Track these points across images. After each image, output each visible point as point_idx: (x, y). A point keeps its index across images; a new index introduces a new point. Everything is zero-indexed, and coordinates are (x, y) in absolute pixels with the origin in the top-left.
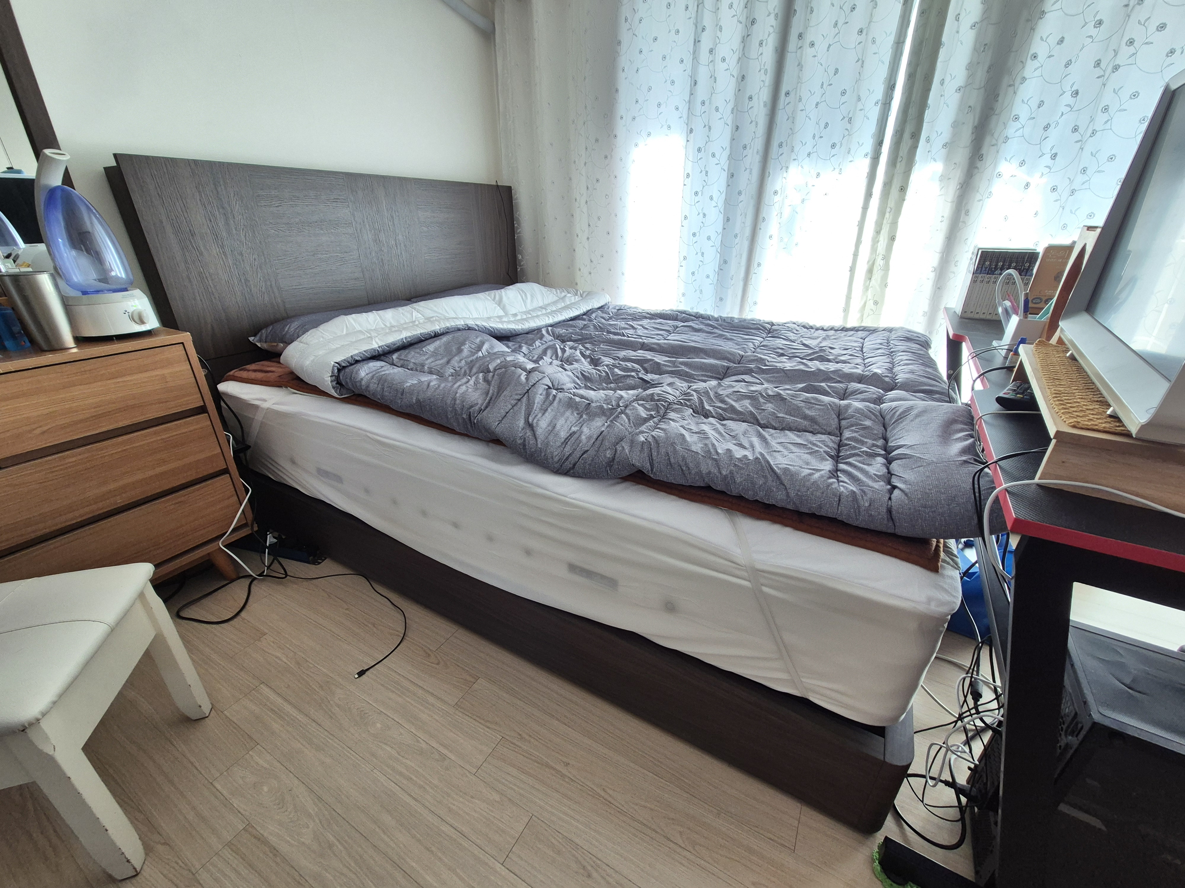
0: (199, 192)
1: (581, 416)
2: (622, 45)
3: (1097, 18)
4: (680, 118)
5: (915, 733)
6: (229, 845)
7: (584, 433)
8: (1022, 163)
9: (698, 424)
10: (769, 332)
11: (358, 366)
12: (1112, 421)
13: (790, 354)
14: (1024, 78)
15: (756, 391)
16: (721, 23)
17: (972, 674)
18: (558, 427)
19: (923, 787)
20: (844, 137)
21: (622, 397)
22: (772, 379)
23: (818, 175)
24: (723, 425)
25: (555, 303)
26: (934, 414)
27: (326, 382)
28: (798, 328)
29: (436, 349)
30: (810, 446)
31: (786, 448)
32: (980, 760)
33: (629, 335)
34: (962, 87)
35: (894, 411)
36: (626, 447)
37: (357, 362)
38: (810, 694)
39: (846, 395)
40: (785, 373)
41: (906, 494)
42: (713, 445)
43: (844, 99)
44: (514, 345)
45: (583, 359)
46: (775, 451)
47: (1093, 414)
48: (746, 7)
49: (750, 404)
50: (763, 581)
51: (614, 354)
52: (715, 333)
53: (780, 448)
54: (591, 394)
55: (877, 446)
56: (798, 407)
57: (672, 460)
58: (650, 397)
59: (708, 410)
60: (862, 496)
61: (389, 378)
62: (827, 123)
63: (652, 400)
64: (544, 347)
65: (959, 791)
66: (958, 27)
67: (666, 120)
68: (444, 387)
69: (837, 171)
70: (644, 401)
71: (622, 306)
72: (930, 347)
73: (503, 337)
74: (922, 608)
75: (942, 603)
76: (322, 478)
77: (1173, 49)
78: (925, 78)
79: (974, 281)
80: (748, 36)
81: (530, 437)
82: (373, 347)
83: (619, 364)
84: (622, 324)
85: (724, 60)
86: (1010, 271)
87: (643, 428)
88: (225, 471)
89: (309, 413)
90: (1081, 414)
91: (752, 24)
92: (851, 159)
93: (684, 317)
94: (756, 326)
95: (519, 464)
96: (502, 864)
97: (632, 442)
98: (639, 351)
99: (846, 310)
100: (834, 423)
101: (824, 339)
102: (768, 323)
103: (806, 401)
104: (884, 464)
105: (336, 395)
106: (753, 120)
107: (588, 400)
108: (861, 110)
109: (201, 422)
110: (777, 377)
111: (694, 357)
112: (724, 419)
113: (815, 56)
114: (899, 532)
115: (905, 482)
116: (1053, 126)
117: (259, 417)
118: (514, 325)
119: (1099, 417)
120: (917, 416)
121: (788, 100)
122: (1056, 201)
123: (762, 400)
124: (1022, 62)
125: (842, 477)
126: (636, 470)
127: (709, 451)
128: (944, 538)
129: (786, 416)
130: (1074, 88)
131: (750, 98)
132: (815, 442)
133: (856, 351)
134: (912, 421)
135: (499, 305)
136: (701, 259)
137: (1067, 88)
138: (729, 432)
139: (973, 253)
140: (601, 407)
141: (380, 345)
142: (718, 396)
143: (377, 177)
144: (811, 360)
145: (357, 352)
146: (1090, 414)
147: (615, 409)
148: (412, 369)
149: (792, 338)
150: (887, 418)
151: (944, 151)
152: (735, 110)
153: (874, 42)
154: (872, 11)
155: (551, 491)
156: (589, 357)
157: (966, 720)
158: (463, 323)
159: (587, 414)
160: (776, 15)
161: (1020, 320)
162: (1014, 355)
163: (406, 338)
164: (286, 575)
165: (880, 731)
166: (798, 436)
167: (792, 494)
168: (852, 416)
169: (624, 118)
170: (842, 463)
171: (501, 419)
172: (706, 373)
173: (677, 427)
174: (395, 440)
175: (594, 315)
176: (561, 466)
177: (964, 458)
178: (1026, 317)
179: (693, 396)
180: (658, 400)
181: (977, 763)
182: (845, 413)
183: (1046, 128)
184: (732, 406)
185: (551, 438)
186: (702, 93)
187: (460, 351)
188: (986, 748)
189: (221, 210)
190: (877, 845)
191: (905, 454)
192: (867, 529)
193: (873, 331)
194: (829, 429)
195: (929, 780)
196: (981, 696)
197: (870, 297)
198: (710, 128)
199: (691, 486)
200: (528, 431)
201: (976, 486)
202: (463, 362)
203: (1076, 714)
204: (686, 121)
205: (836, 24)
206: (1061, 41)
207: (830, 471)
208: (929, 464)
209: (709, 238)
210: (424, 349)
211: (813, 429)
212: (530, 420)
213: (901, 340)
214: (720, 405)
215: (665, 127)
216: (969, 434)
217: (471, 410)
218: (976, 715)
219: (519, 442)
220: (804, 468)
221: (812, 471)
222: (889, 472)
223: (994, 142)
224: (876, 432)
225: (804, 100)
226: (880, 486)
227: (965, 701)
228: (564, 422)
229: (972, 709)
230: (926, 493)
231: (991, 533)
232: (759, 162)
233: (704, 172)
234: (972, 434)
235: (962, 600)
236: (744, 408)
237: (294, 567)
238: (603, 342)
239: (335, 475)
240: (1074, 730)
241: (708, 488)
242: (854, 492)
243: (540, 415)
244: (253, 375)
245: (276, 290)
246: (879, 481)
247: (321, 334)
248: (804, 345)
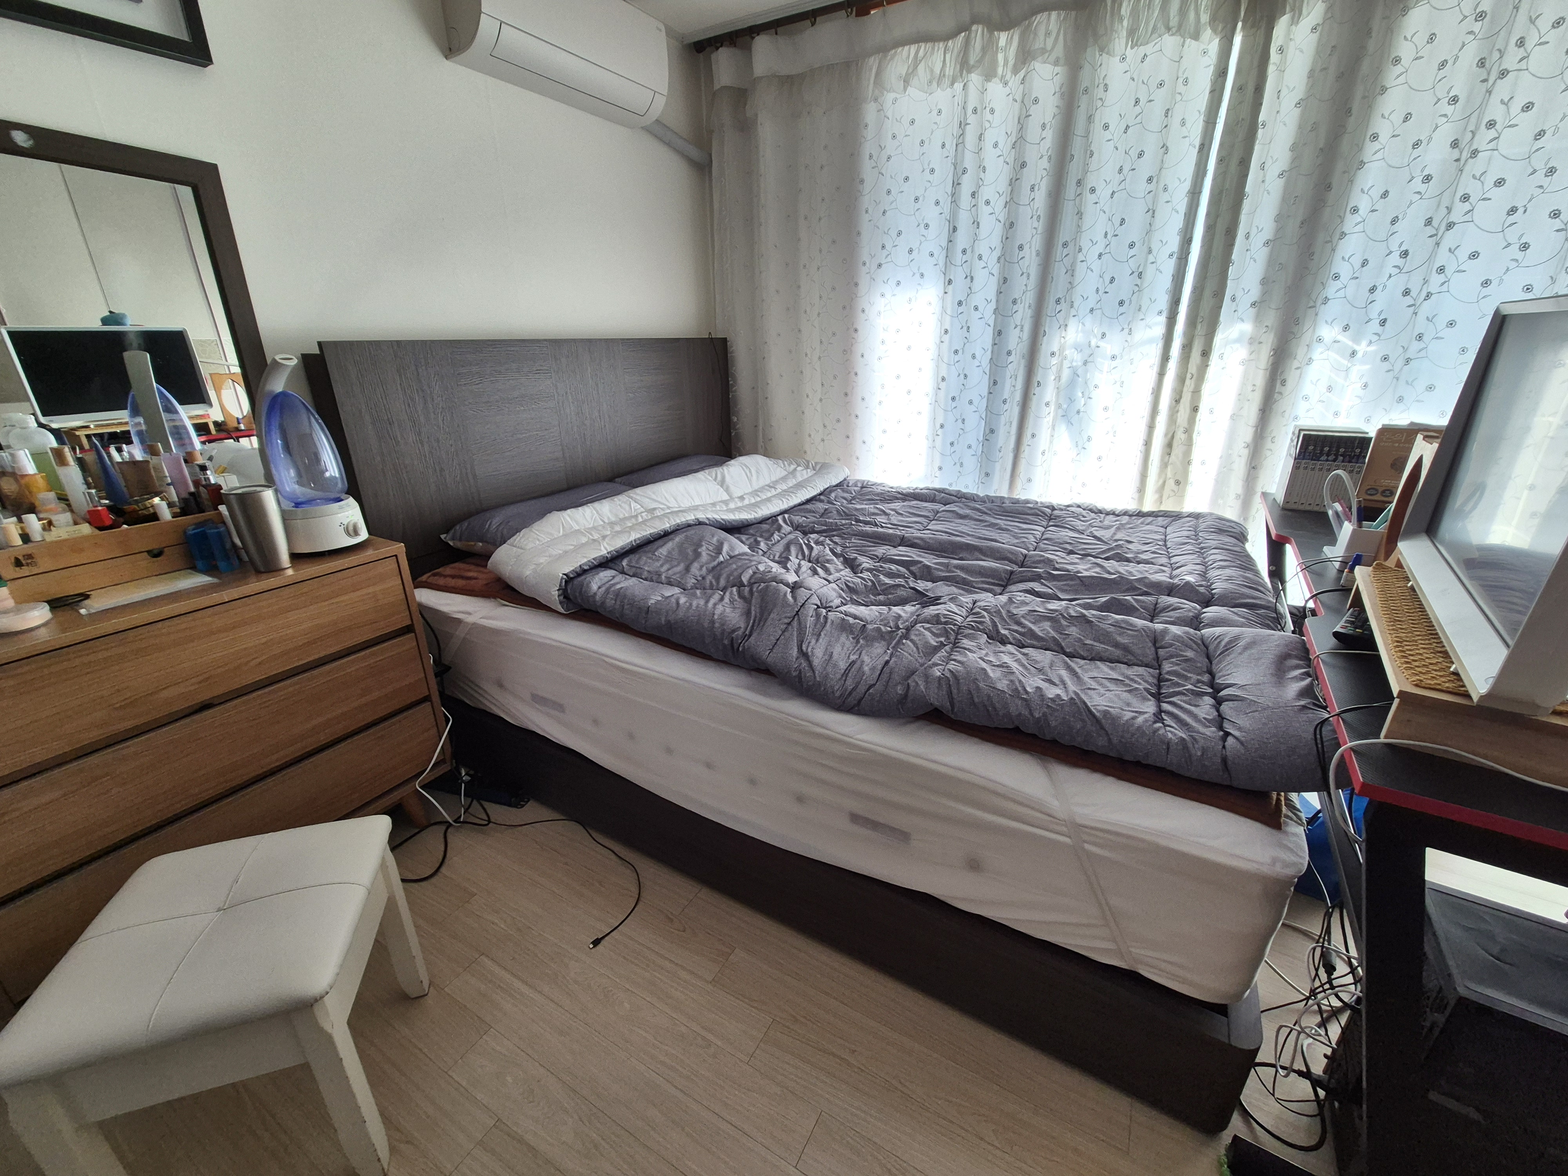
0: (400, 376)
1: (858, 642)
2: (865, 184)
3: (1426, 173)
4: (936, 265)
5: (1262, 1012)
6: (480, 1143)
7: (866, 664)
8: (1346, 328)
9: (996, 653)
10: (1050, 519)
11: (588, 577)
12: (1455, 679)
13: (1079, 550)
14: (1343, 232)
15: (1056, 611)
16: (986, 164)
17: (1323, 943)
18: (835, 656)
19: (1273, 1079)
20: (1133, 293)
21: (899, 617)
22: (1066, 588)
23: (1104, 335)
24: (1024, 654)
25: (784, 479)
26: (1264, 647)
27: (553, 596)
28: (1084, 513)
29: (669, 552)
30: (1127, 681)
31: (1101, 684)
32: (1338, 1043)
33: (883, 525)
34: (1271, 241)
35: (1218, 640)
36: (920, 683)
37: (584, 572)
38: (1139, 966)
39: (1156, 611)
40: (1081, 581)
41: (1242, 743)
42: (1020, 681)
43: (1132, 252)
44: (747, 539)
45: (834, 558)
46: (1089, 689)
47: (1436, 670)
48: (1013, 148)
49: (1050, 627)
50: (1085, 837)
51: (870, 551)
52: (986, 521)
53: (1094, 685)
54: (862, 611)
55: (1203, 682)
56: (1107, 632)
57: (976, 700)
58: (935, 618)
59: (1004, 635)
60: (1193, 744)
61: (629, 593)
62: (1113, 277)
63: (938, 622)
64: (785, 542)
65: (1316, 1083)
66: (1264, 176)
67: (919, 267)
68: (697, 607)
69: (1126, 331)
70: (928, 623)
71: (864, 481)
72: (1246, 540)
73: (734, 529)
74: (1266, 870)
75: (1286, 865)
76: (537, 706)
77: (1514, 207)
78: (1227, 232)
79: (1296, 467)
80: (1017, 180)
81: (807, 668)
82: (602, 553)
83: (881, 567)
84: (871, 508)
85: (988, 203)
86: (1339, 472)
87: (936, 659)
88: (427, 699)
89: (529, 631)
90: (1424, 670)
91: (1021, 168)
92: (1142, 317)
93: (943, 497)
94: (1033, 511)
95: (790, 698)
96: (795, 1167)
97: (927, 677)
98: (900, 548)
99: (1141, 490)
100: (1150, 652)
101: (1118, 529)
102: (1047, 507)
103: (1116, 625)
104: (1213, 706)
105: (562, 611)
106: (1025, 271)
107: (862, 620)
108: (1153, 263)
109: (407, 642)
110: (1071, 586)
111: (968, 556)
112: (1023, 647)
113: (1096, 203)
114: (1235, 784)
115: (1240, 729)
116: (1380, 288)
117: (460, 633)
118: (746, 514)
119: (1441, 674)
120: (1246, 648)
121: (1065, 252)
122: (1388, 371)
123: (1064, 623)
124: (1340, 217)
125: (1169, 721)
126: (932, 708)
127: (1017, 689)
128: (1286, 792)
129: (1095, 644)
130: (1403, 248)
131: (1021, 247)
132: (1132, 677)
133: (1158, 547)
134: (1240, 654)
135: (722, 486)
136: (961, 426)
137: (1394, 247)
138: (1033, 662)
139: (1293, 433)
140: (878, 630)
141: (609, 550)
142: (1012, 616)
143: (582, 340)
144: (1107, 559)
145: (586, 560)
146: (1433, 670)
147: (894, 631)
148: (646, 579)
149: (1081, 528)
150: (1211, 647)
151: (1253, 311)
152: (1002, 260)
153: (1165, 189)
154: (1163, 157)
155: (832, 731)
156: (842, 555)
157: (1320, 996)
158: (693, 518)
159: (863, 639)
160: (1050, 157)
161: (1354, 530)
162: (1349, 572)
163: (635, 541)
164: (489, 821)
165: (1222, 1010)
166: (1112, 669)
167: (1115, 740)
168: (1171, 645)
169: (868, 264)
170: (1164, 702)
171: (771, 647)
172: (986, 579)
173: (977, 661)
174: (635, 665)
175: (833, 495)
176: (844, 702)
177: (1302, 703)
178: (1360, 526)
179: (985, 618)
180: (946, 623)
181: (1335, 1046)
182: (1163, 639)
183: (1373, 290)
184: (1031, 630)
185: (829, 669)
186: (962, 240)
187: (697, 555)
188: (1344, 1031)
189: (420, 393)
190: (1224, 1146)
191: (1237, 696)
192: (1201, 780)
193: (1176, 516)
194: (1145, 660)
195: (1280, 1070)
196: (1335, 969)
197: (1169, 475)
198: (972, 278)
199: (996, 728)
200: (802, 661)
201: (1318, 736)
202: (704, 569)
203: (1441, 988)
204: (943, 269)
205: (1120, 170)
206: (1385, 195)
207: (1154, 714)
208: (1265, 709)
209: (971, 402)
210: (656, 553)
211: (1128, 659)
212: (804, 648)
213: (1212, 532)
214: (1016, 627)
215: (918, 275)
216: (1305, 672)
217: (734, 636)
218: (1330, 991)
219: (794, 674)
220: (1126, 710)
221: (1134, 714)
222: (1220, 715)
223: (1312, 304)
224: (1199, 665)
225: (1084, 251)
226: (1211, 731)
227: (1317, 975)
228: (840, 649)
229: (1325, 984)
230: (1264, 743)
231: (1337, 788)
232: (1031, 317)
233: (965, 328)
234: (1308, 671)
235: (1309, 863)
236: (1045, 632)
237: (497, 811)
238: (856, 535)
239: (554, 703)
240: (1440, 1005)
241: (1017, 730)
242: (1184, 739)
243: (813, 641)
244: (452, 582)
245: (470, 477)
246: (1210, 727)
247: (536, 536)
248: (1095, 537)
